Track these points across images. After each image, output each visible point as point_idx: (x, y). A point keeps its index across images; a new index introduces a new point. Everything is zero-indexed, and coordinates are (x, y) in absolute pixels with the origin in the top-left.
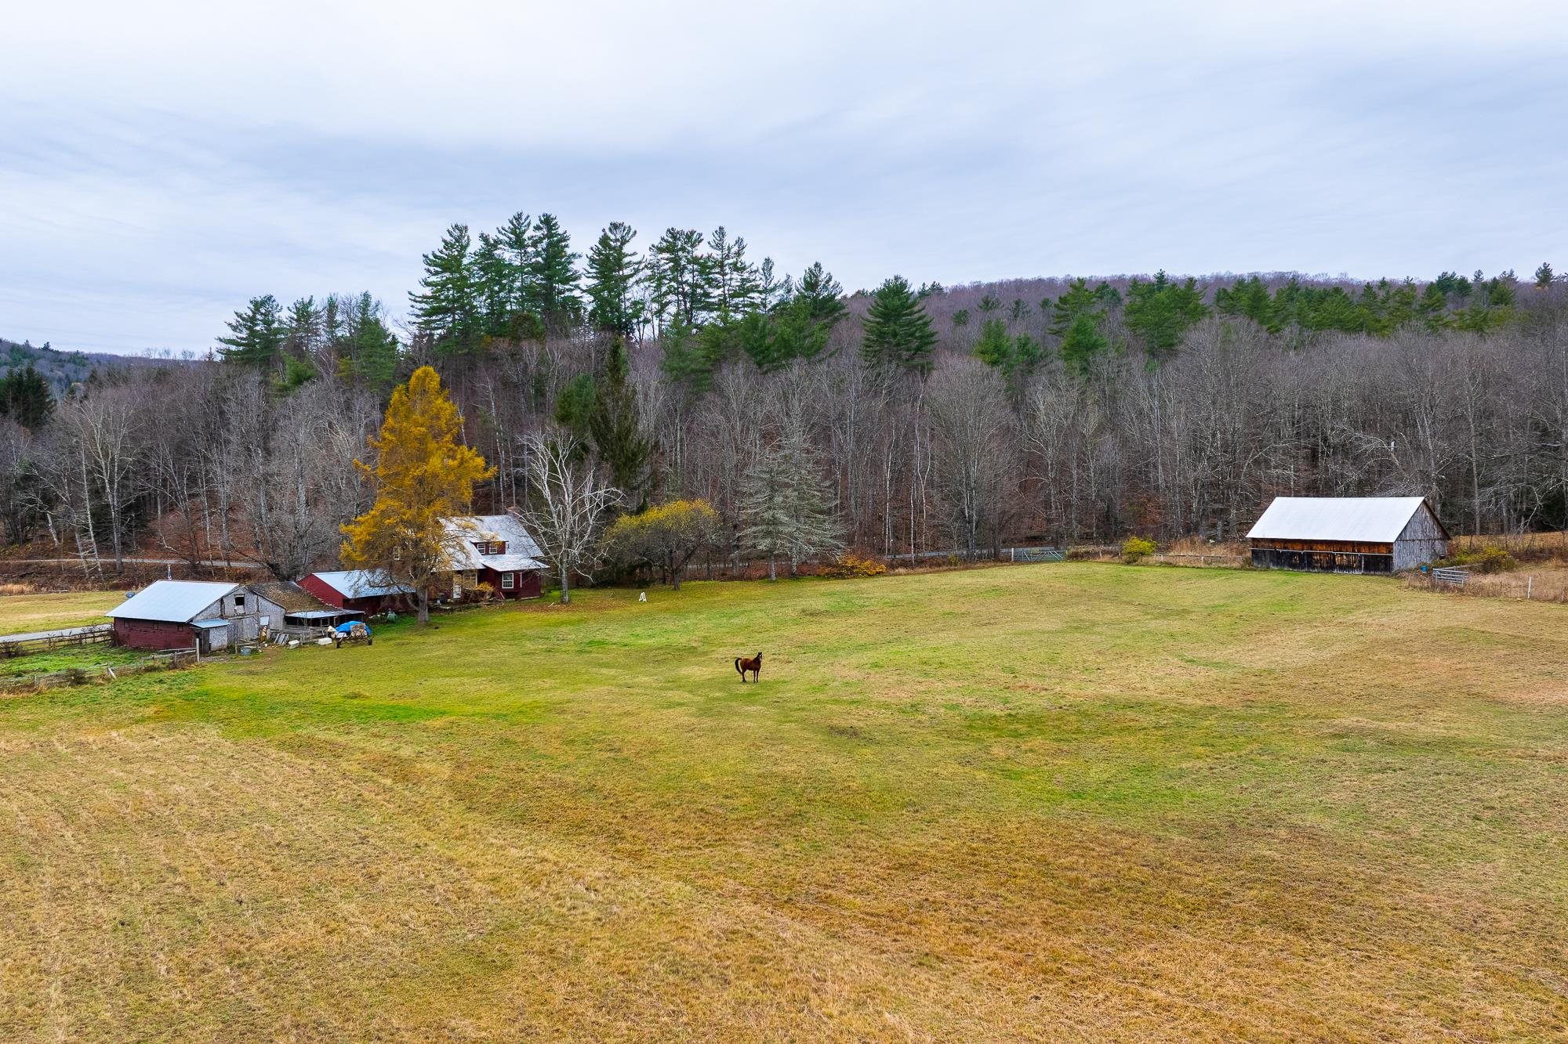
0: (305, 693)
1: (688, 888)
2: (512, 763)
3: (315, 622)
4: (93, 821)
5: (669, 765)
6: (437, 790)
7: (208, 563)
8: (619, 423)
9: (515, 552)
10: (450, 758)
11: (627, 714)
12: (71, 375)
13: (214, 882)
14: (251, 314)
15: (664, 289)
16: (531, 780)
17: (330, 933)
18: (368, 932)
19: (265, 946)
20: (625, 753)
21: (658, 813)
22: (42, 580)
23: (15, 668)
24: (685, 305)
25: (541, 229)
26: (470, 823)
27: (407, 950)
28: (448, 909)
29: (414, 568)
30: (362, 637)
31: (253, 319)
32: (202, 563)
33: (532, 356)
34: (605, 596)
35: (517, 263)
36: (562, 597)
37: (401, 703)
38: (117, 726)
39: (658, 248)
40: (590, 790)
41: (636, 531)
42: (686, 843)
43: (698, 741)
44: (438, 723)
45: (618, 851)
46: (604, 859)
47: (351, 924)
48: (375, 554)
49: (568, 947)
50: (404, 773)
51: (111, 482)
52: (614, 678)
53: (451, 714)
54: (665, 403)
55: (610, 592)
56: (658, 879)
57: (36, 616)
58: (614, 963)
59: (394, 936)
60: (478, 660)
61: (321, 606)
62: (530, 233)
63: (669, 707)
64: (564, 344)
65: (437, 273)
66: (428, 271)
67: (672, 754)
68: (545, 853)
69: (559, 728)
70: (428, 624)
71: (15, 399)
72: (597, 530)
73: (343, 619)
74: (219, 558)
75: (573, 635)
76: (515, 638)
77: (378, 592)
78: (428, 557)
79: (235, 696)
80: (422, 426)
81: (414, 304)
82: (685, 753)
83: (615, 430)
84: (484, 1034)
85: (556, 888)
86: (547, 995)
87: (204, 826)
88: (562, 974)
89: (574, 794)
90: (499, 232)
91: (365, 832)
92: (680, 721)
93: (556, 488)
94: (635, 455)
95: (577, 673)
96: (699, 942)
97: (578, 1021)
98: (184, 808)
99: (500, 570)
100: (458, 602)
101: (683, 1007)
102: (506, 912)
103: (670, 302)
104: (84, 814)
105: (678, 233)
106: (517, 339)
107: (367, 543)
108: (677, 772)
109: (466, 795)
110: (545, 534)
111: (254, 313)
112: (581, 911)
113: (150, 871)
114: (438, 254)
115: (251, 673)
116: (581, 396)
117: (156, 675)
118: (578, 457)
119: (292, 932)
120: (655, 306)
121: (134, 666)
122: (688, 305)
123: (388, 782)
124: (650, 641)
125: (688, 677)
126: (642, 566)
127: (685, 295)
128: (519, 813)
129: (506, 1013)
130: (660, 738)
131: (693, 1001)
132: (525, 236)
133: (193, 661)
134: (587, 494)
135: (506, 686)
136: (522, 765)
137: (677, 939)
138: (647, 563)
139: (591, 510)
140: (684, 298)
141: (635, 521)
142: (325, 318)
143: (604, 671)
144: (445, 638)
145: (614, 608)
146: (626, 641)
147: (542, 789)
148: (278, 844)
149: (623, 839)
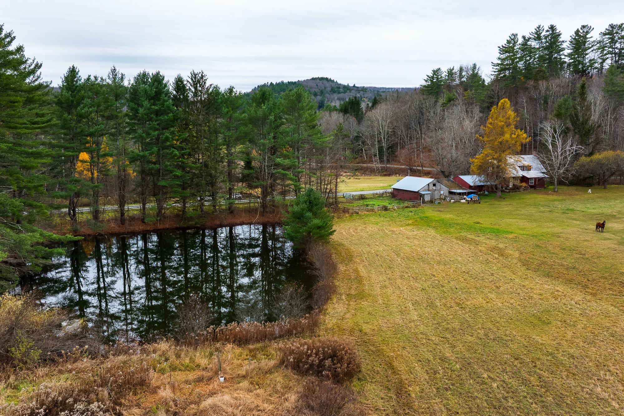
0: (460, 220)
1: (616, 309)
2: (541, 255)
3: (460, 194)
4: (405, 257)
5: (606, 263)
6: (515, 261)
7: (415, 168)
8: (583, 117)
9: (535, 170)
10: (518, 250)
11: (586, 240)
12: (362, 95)
13: (446, 281)
14: (432, 75)
15: (605, 52)
16: (550, 262)
17: (487, 302)
18: (500, 305)
19: (468, 303)
20: (587, 256)
21: (602, 280)
22: (362, 171)
23: (365, 203)
24: (615, 59)
25: (549, 31)
26: (529, 274)
27: (514, 312)
28: (525, 301)
29: (497, 176)
30: (477, 201)
31: (433, 77)
32: (413, 168)
33: (543, 87)
34: (572, 189)
35: (537, 46)
36: (554, 189)
37: (495, 227)
38: (402, 226)
39: (604, 34)
40: (574, 268)
41: (588, 163)
42: (614, 293)
43: (618, 255)
44: (511, 236)
45: (586, 292)
46: (581, 294)
47: (493, 301)
48: (482, 170)
49: (571, 321)
50: (501, 253)
51: (384, 138)
52: (579, 225)
53: (515, 233)
54: (604, 107)
55: (574, 188)
56: (603, 304)
57: (365, 185)
58: (589, 329)
59: (509, 307)
60: (522, 213)
61: (461, 188)
62: (544, 33)
63: (605, 240)
64: (557, 81)
65: (503, 54)
66: (500, 53)
67: (607, 259)
68: (558, 288)
69: (558, 243)
70: (501, 197)
71: (351, 108)
72: (572, 163)
73: (469, 193)
74: (419, 166)
75: (560, 206)
76: (536, 205)
77: (482, 184)
78: (502, 172)
79: (437, 219)
80: (502, 122)
81: (494, 67)
82: (612, 259)
83: (581, 120)
84: (544, 342)
85: (563, 301)
86: (565, 335)
87: (439, 263)
88: (569, 329)
89: (567, 269)
90: (530, 34)
91: (492, 272)
92: (610, 246)
93: (554, 145)
94: (589, 131)
95: (563, 222)
96: (622, 328)
97: (577, 344)
98: (431, 256)
99: (529, 177)
100: (511, 189)
101: (617, 348)
102: (547, 306)
103: (608, 58)
104: (402, 254)
105: (615, 25)
106: (536, 80)
107: (480, 166)
108: (609, 266)
109: (526, 264)
110: (548, 164)
111: (433, 75)
112: (574, 310)
113: (426, 275)
114: (504, 46)
115: (439, 211)
116: (565, 105)
117: (409, 209)
118: (565, 133)
119: (475, 301)
120: (600, 61)
121: (402, 205)
122: (617, 58)
123: (497, 256)
124: (593, 211)
125: (612, 228)
126: (590, 177)
127: (615, 54)
128: (546, 273)
129: (551, 337)
130: (601, 252)
131: (621, 347)
132: (542, 35)
133: (420, 205)
134: (568, 148)
135: (534, 224)
136: (546, 255)
137: (613, 326)
138: (592, 177)
139: (569, 155)
140: (615, 55)
141: (588, 159)
142: (458, 74)
143: (575, 222)
144: (508, 203)
145: (577, 195)
146: (583, 210)
147: (554, 265)
148: (464, 272)
149: (588, 288)
